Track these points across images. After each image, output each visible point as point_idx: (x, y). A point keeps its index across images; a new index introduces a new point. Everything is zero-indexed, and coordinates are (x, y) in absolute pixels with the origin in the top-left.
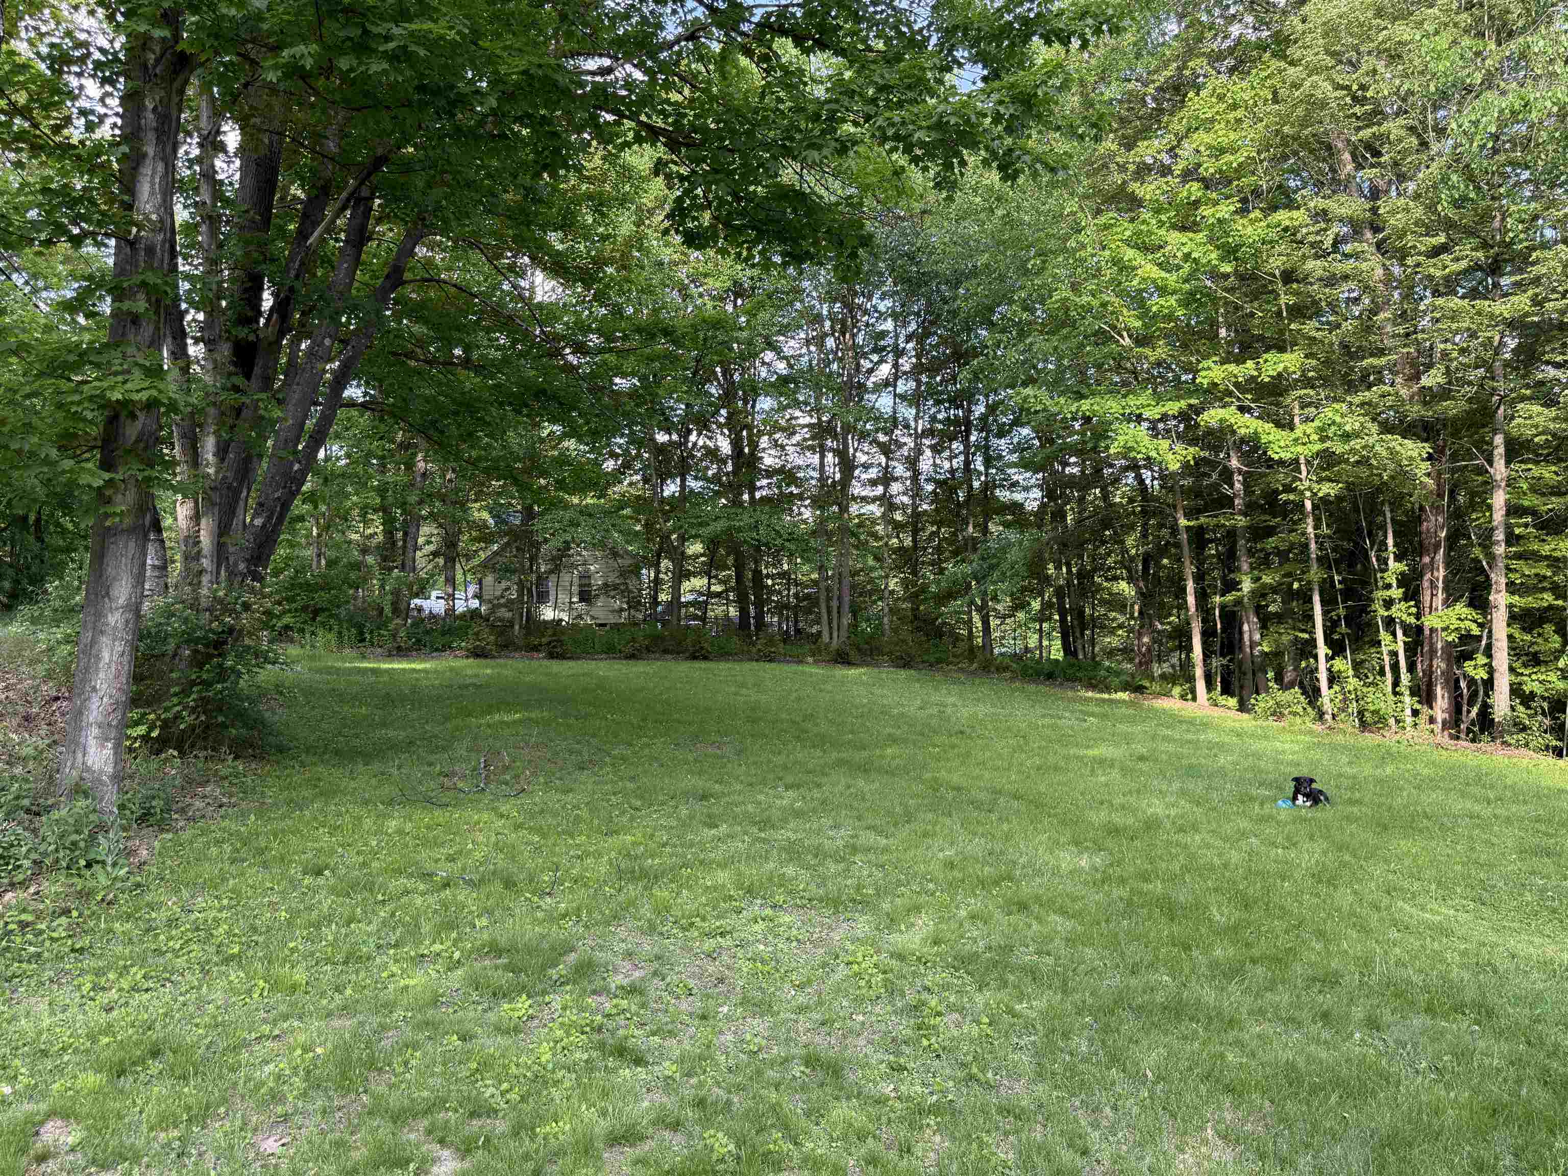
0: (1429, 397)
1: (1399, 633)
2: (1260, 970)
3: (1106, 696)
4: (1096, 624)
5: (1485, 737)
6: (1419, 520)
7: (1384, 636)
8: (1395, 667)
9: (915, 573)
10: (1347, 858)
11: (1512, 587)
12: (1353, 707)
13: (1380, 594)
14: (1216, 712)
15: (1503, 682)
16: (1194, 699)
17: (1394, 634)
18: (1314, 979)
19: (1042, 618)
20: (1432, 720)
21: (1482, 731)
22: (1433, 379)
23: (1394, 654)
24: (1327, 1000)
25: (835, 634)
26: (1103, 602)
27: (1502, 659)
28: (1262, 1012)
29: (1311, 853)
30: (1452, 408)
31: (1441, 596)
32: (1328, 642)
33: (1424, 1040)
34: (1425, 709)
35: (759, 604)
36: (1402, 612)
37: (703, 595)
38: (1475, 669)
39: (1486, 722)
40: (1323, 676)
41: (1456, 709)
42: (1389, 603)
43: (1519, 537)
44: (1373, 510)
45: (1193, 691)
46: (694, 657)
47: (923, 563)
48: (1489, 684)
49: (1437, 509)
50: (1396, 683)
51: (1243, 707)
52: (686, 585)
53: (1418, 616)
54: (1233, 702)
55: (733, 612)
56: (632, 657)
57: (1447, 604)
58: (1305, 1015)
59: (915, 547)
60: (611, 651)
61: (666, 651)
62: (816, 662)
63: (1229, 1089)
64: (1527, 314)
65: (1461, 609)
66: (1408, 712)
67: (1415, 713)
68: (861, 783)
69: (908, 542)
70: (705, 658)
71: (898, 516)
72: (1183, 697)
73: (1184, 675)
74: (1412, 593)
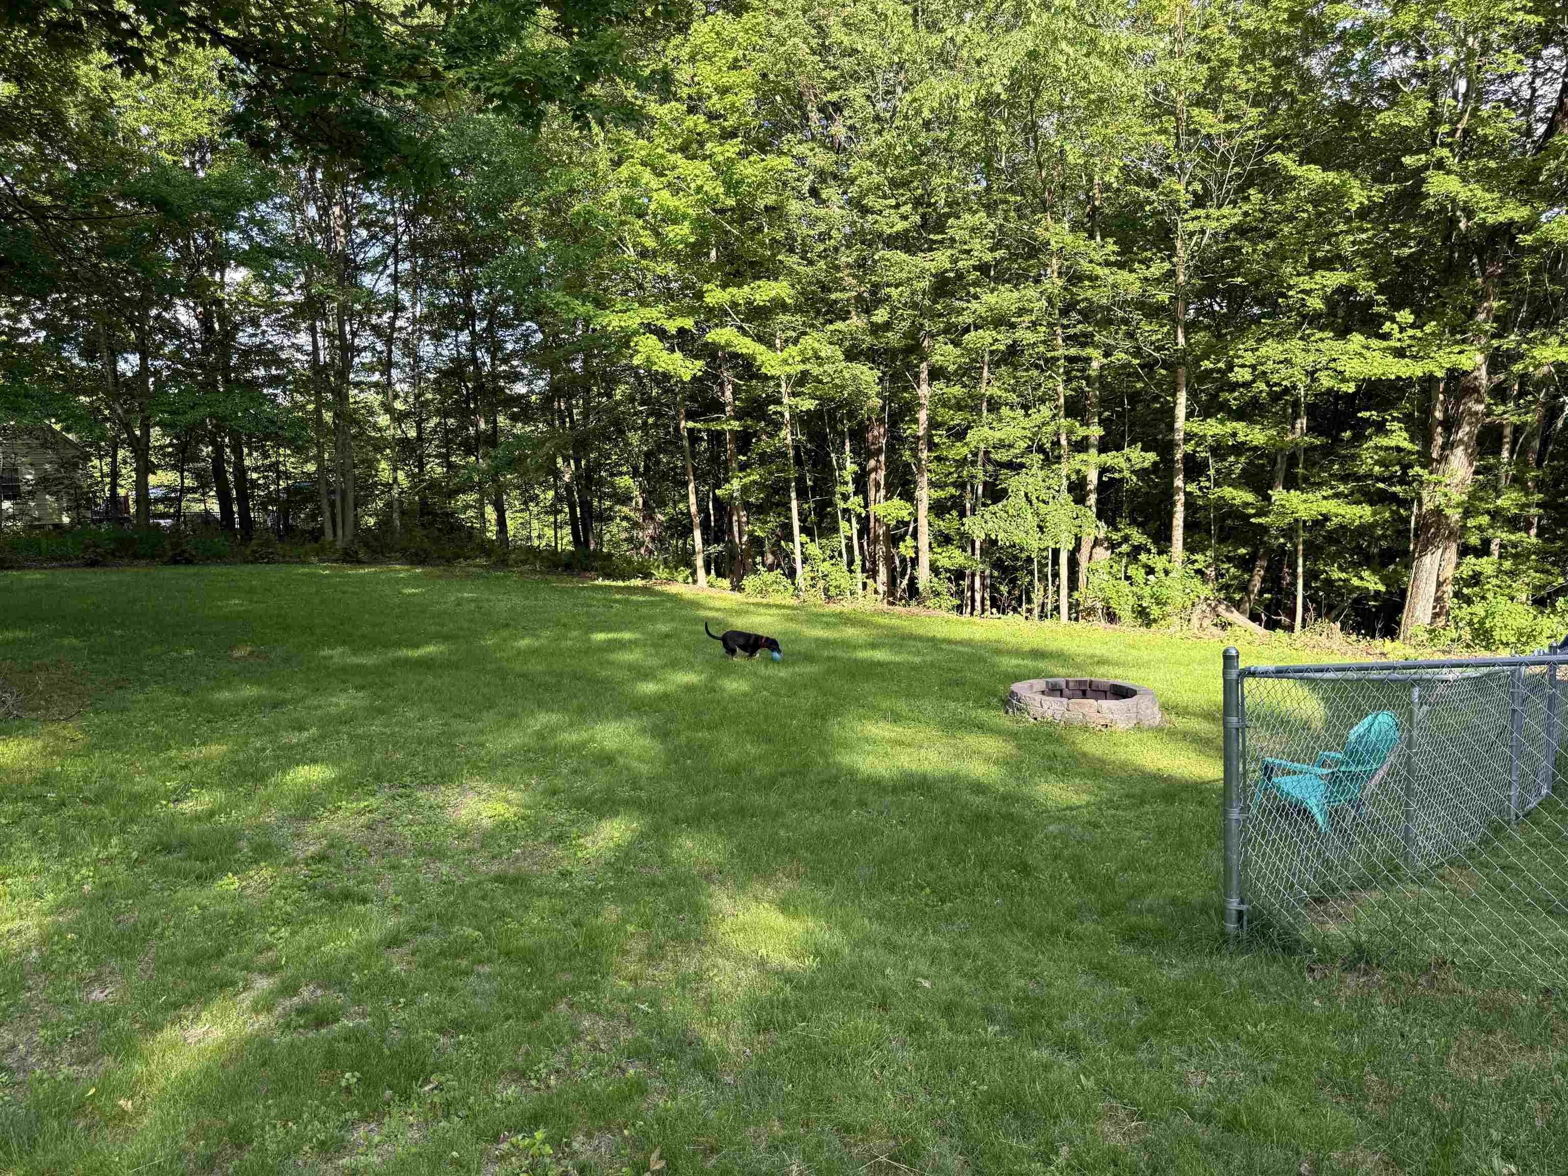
0: (876, 329)
1: (854, 520)
2: (789, 780)
3: (620, 583)
4: (605, 518)
5: (913, 602)
6: (867, 429)
7: (843, 525)
8: (850, 548)
9: (421, 466)
10: (831, 699)
11: (932, 484)
12: (821, 584)
13: (839, 489)
14: (713, 592)
15: (925, 558)
16: (695, 582)
17: (849, 521)
18: (823, 782)
19: (554, 510)
20: (876, 592)
21: (911, 598)
22: (881, 315)
23: (850, 539)
24: (833, 793)
25: (340, 533)
26: (610, 496)
27: (924, 538)
28: (795, 805)
29: (807, 699)
30: (893, 338)
31: (882, 492)
32: (803, 530)
33: (893, 808)
34: (870, 582)
35: (243, 499)
36: (855, 503)
37: (175, 491)
38: (905, 549)
39: (913, 591)
40: (798, 557)
41: (892, 582)
42: (845, 497)
43: (936, 445)
44: (833, 421)
45: (694, 573)
46: (175, 561)
47: (429, 456)
48: (915, 561)
49: (881, 421)
50: (851, 562)
51: (737, 587)
52: (152, 479)
53: (866, 506)
54: (726, 583)
55: (214, 507)
56: (93, 564)
57: (887, 499)
58: (822, 804)
59: (419, 438)
60: (62, 560)
61: (136, 556)
62: (322, 561)
63: (788, 850)
64: (946, 271)
65: (896, 501)
66: (860, 586)
67: (865, 585)
68: (430, 679)
69: (412, 434)
70: (189, 562)
71: (399, 405)
72: (685, 581)
73: (685, 560)
74: (861, 487)
